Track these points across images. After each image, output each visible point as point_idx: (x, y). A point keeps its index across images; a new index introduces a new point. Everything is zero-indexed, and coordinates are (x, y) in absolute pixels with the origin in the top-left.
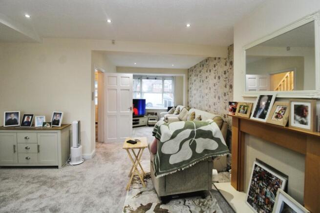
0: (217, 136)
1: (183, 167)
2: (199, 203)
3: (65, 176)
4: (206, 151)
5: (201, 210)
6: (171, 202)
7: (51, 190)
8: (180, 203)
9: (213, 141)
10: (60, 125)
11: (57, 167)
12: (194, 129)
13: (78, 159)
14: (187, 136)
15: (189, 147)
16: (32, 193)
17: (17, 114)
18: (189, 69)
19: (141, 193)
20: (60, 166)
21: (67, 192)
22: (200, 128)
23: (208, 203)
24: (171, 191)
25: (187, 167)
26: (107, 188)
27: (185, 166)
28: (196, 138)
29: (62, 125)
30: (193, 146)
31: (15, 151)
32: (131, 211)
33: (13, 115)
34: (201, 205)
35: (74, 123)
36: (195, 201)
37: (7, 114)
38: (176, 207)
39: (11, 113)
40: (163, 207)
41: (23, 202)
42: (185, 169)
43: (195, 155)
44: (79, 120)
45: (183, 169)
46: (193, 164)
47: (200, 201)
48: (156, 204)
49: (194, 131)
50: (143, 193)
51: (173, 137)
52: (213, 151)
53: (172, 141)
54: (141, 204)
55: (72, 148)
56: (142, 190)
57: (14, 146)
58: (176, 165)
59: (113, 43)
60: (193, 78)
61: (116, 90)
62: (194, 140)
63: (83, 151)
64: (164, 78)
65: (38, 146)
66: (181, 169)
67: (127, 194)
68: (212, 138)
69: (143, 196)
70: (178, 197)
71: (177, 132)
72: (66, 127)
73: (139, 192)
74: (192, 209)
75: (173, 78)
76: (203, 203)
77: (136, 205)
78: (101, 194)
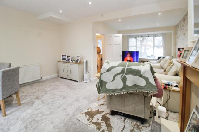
0: (145, 75)
1: (116, 93)
2: (135, 125)
3: (78, 86)
4: (135, 86)
5: (133, 129)
6: (116, 116)
7: (69, 90)
8: (122, 119)
9: (142, 79)
10: (79, 62)
11: (77, 81)
12: (125, 67)
13: (87, 80)
14: (119, 72)
15: (121, 80)
16: (63, 89)
17: (66, 56)
18: (176, 26)
19: (103, 104)
20: (78, 81)
21: (74, 92)
22: (130, 67)
23: (142, 128)
24: (113, 107)
25: (119, 94)
26: (90, 96)
27: (118, 93)
28: (126, 74)
29: (80, 62)
30: (124, 80)
31: (64, 71)
32: (91, 110)
33: (64, 56)
34: (135, 126)
35: (85, 61)
36: (133, 123)
37: (62, 56)
38: (116, 120)
39: (64, 55)
40: (108, 116)
41: (58, 91)
42: (117, 95)
43: (125, 86)
44: (87, 60)
45: (116, 94)
46: (124, 93)
47: (136, 123)
48: (106, 113)
49: (125, 69)
50: (104, 105)
51: (108, 71)
52: (142, 87)
53: (108, 73)
54: (98, 110)
55: (84, 74)
56: (105, 103)
57: (64, 69)
58: (110, 90)
59: (102, 16)
60: (179, 33)
61: (112, 45)
62: (125, 76)
63: (89, 76)
64: (154, 36)
65: (71, 70)
66: (115, 94)
67: (96, 102)
68: (141, 76)
69: (103, 106)
70: (123, 115)
71: (112, 68)
72: (81, 63)
73: (103, 103)
74: (126, 126)
75: (162, 35)
76: (138, 126)
77: (96, 108)
78: (85, 98)
